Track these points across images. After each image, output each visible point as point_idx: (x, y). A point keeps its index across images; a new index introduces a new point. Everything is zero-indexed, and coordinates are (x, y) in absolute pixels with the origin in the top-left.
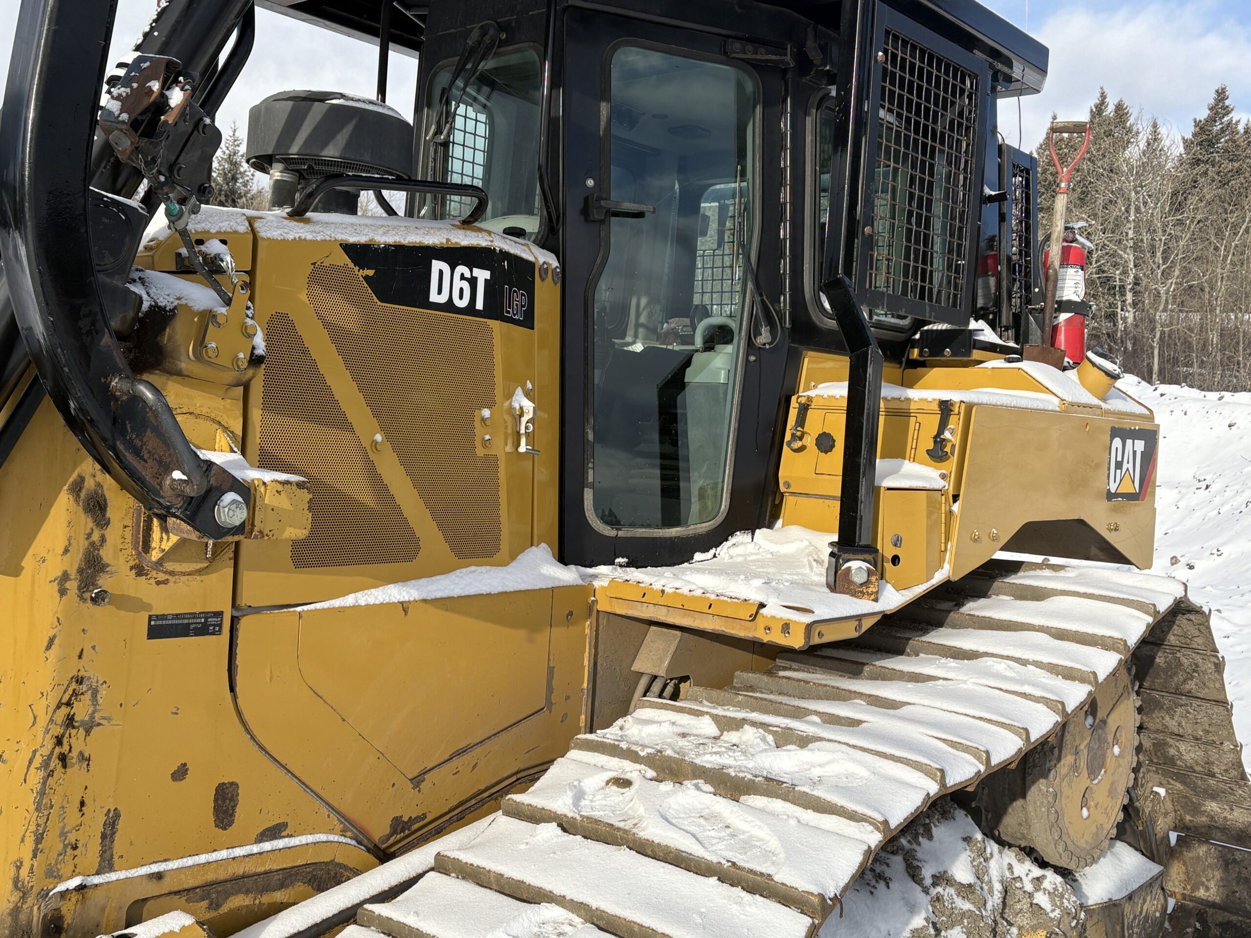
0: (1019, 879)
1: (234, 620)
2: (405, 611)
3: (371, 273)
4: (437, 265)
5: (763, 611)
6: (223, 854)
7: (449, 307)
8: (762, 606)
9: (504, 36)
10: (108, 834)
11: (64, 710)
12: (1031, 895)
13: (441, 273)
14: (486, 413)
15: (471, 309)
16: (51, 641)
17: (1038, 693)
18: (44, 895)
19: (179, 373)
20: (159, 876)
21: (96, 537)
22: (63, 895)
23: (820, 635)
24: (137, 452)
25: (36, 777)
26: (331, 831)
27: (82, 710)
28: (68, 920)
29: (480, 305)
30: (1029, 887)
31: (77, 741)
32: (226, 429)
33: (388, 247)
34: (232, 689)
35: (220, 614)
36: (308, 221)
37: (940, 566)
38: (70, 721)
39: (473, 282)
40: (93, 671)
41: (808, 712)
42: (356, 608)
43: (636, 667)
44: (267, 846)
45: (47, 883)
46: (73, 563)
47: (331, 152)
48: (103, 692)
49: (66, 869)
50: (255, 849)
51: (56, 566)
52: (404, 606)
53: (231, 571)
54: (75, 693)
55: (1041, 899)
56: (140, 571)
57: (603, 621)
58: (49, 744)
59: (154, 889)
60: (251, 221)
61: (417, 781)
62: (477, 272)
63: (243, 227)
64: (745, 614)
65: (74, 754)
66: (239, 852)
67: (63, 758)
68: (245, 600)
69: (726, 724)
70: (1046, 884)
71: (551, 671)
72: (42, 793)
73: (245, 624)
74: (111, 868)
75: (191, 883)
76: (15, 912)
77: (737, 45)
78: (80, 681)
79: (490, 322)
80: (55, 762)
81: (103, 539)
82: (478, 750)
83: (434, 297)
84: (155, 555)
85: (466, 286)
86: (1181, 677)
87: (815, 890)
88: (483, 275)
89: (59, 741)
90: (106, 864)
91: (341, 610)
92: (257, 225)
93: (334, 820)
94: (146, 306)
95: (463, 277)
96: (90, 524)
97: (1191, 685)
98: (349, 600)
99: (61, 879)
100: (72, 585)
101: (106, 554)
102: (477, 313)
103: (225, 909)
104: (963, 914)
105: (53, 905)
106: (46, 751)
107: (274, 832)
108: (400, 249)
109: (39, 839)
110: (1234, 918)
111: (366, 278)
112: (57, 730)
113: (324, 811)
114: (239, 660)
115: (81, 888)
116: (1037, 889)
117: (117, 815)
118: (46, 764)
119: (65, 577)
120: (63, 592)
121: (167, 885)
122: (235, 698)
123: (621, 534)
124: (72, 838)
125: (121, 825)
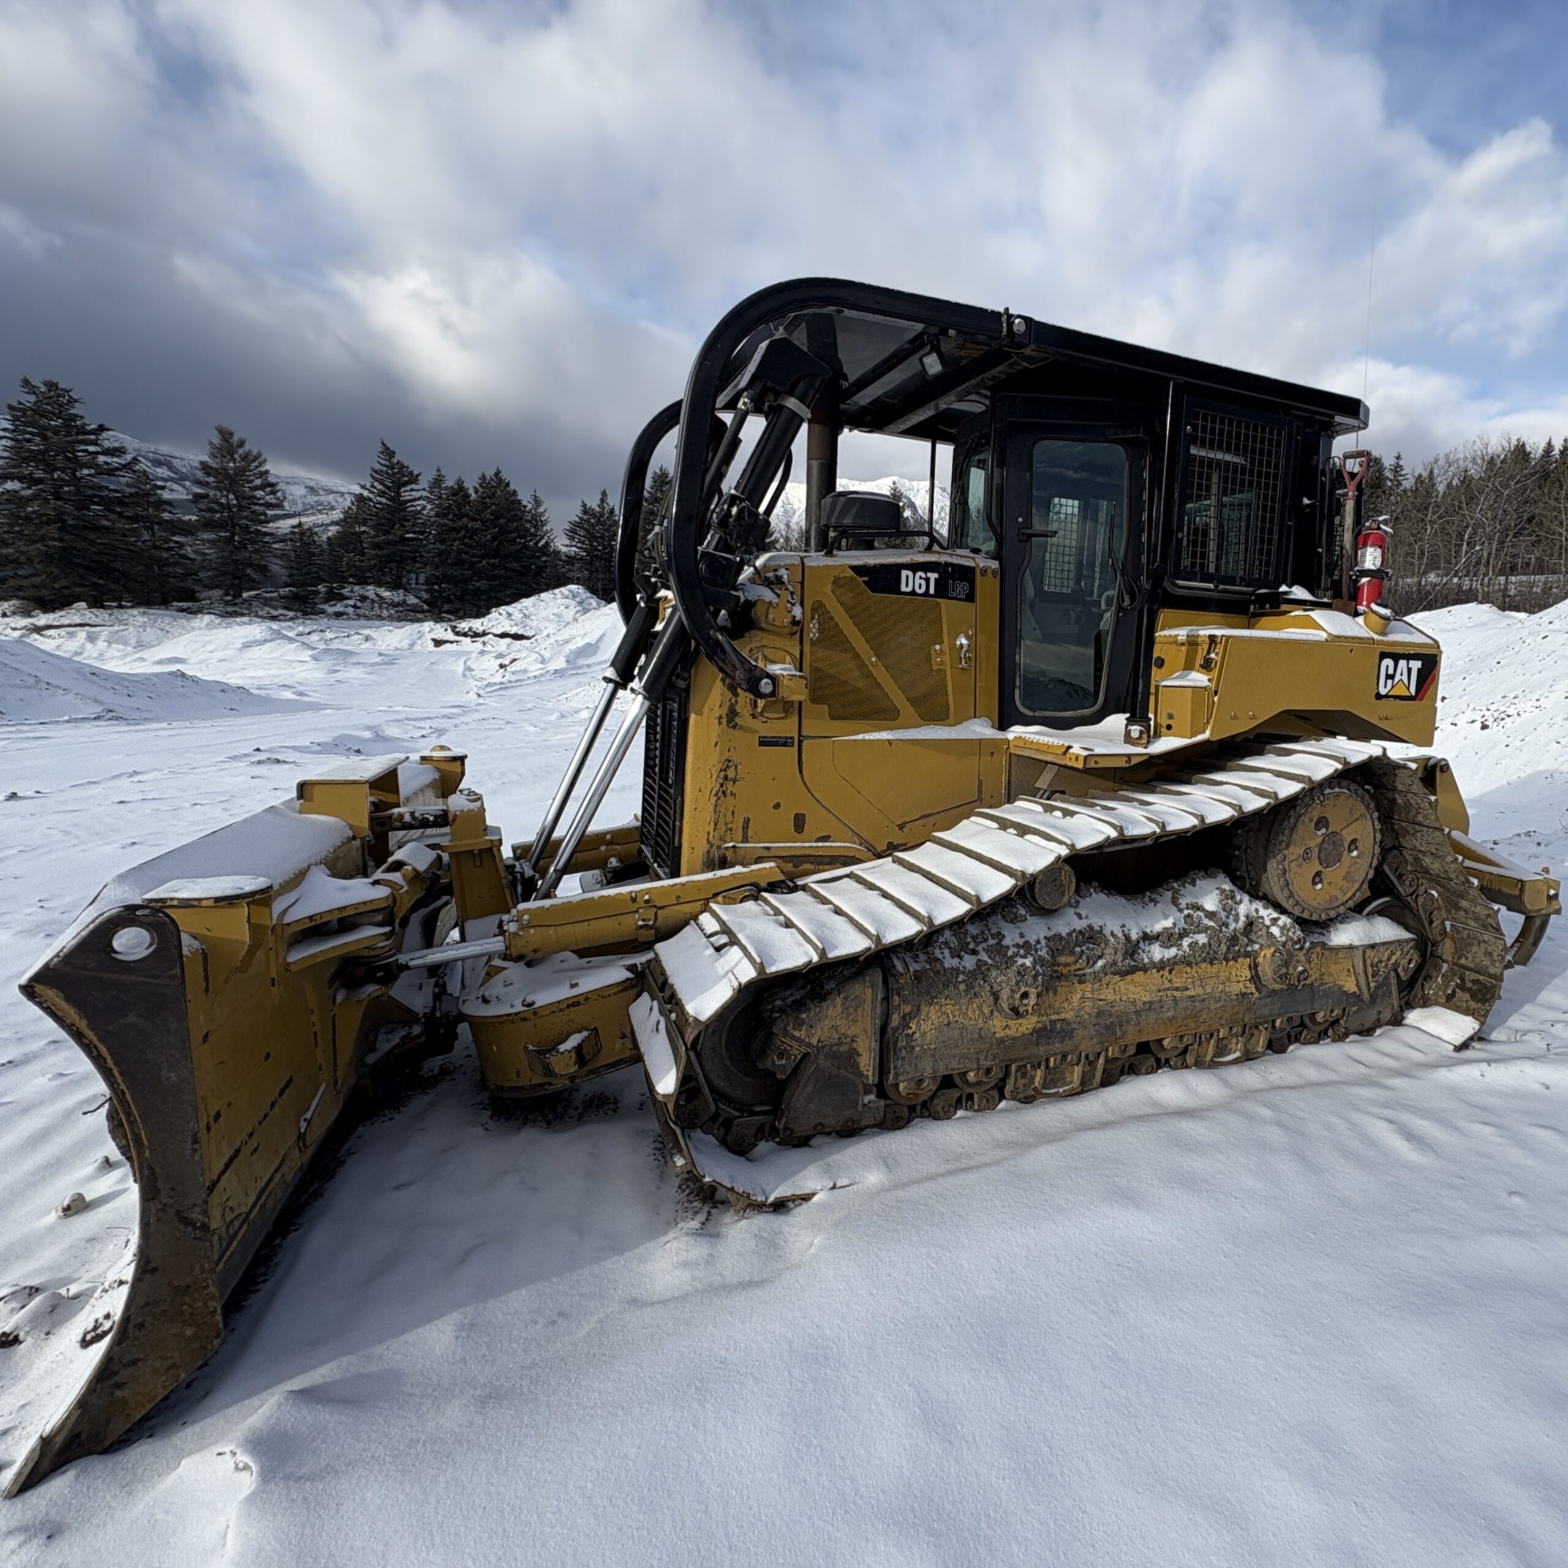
0: (1262, 918)
1: (800, 742)
2: (891, 744)
3: (866, 579)
4: (904, 573)
5: (1071, 751)
6: (799, 844)
7: (913, 593)
8: (1069, 747)
9: (984, 441)
10: (745, 828)
11: (723, 773)
12: (1268, 927)
13: (907, 577)
14: (938, 647)
15: (926, 594)
16: (716, 743)
17: (1228, 800)
18: (719, 847)
19: (763, 629)
20: (768, 848)
21: (733, 701)
22: (726, 848)
23: (1096, 762)
24: (724, 661)
25: (713, 799)
26: (854, 843)
27: (731, 774)
28: (729, 859)
29: (932, 591)
30: (1267, 922)
31: (730, 786)
32: (790, 654)
33: (875, 566)
34: (801, 772)
35: (792, 738)
36: (835, 556)
37: (1204, 732)
38: (726, 778)
39: (927, 580)
40: (736, 759)
41: (1096, 805)
42: (863, 740)
43: (1037, 785)
44: (820, 844)
45: (720, 843)
46: (724, 711)
47: (848, 521)
48: (739, 767)
49: (728, 838)
50: (814, 844)
51: (717, 712)
52: (890, 742)
53: (796, 719)
54: (727, 766)
55: (1275, 931)
56: (754, 716)
57: (1014, 759)
58: (718, 786)
59: (765, 853)
60: (802, 559)
61: (901, 827)
62: (929, 575)
63: (797, 562)
64: (1060, 752)
65: (729, 791)
66: (807, 844)
67: (724, 792)
68: (804, 733)
69: (1049, 809)
70: (1280, 923)
71: (980, 782)
72: (716, 805)
73: (805, 743)
74: (747, 842)
75: (783, 854)
76: (708, 852)
77: (1112, 431)
78: (729, 761)
79: (939, 600)
80: (720, 794)
81: (736, 702)
82: (937, 816)
83: (903, 588)
84: (759, 710)
85: (923, 583)
86: (1414, 812)
87: (1019, 868)
88: (933, 576)
89: (722, 785)
90: (745, 840)
91: (855, 741)
92: (805, 560)
93: (855, 838)
94: (742, 600)
95: (921, 578)
96: (730, 695)
97: (1420, 818)
98: (861, 737)
99: (726, 842)
100: (724, 721)
101: (738, 708)
102: (931, 596)
103: (801, 868)
104: (1207, 928)
105: (723, 851)
106: (717, 789)
107: (825, 839)
108: (883, 566)
109: (716, 824)
110: (1481, 978)
111: (864, 582)
112: (721, 781)
113: (850, 833)
114: (804, 759)
115: (734, 847)
116: (1273, 924)
117: (749, 820)
118: (717, 794)
119: (721, 717)
120: (720, 723)
121: (772, 853)
122: (802, 777)
123: (1036, 714)
124: (729, 826)
125: (751, 824)
